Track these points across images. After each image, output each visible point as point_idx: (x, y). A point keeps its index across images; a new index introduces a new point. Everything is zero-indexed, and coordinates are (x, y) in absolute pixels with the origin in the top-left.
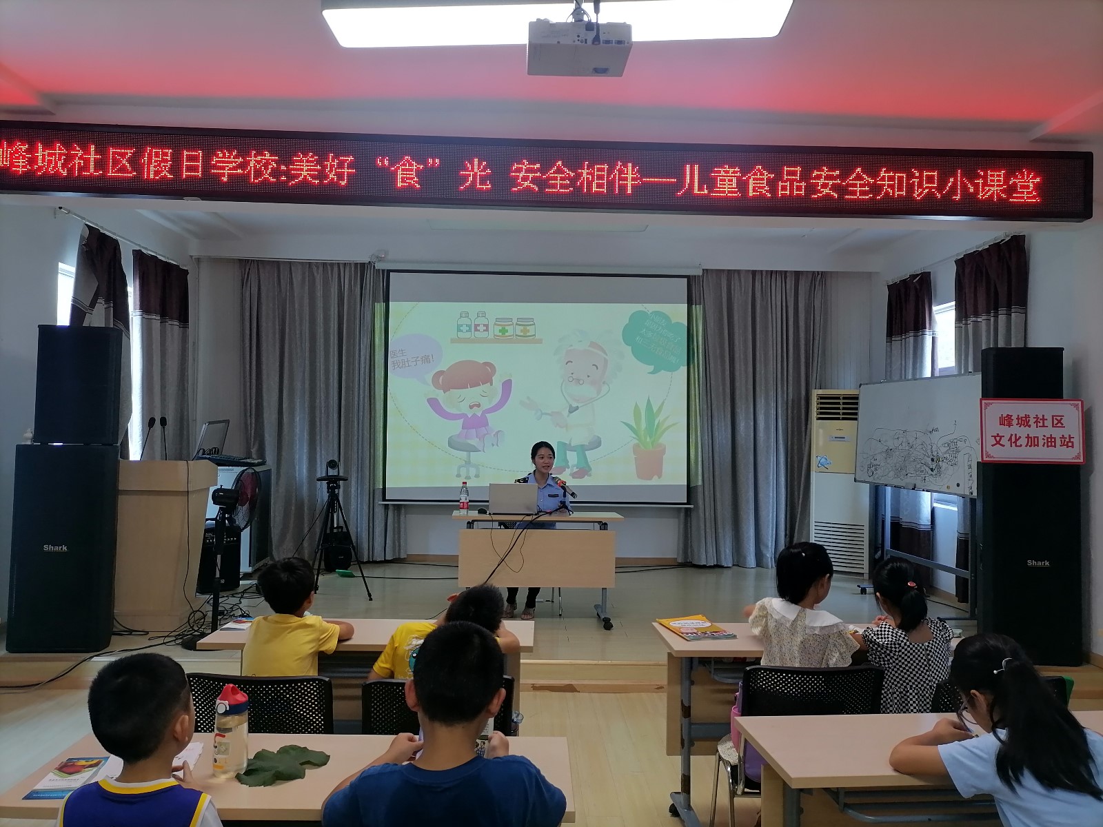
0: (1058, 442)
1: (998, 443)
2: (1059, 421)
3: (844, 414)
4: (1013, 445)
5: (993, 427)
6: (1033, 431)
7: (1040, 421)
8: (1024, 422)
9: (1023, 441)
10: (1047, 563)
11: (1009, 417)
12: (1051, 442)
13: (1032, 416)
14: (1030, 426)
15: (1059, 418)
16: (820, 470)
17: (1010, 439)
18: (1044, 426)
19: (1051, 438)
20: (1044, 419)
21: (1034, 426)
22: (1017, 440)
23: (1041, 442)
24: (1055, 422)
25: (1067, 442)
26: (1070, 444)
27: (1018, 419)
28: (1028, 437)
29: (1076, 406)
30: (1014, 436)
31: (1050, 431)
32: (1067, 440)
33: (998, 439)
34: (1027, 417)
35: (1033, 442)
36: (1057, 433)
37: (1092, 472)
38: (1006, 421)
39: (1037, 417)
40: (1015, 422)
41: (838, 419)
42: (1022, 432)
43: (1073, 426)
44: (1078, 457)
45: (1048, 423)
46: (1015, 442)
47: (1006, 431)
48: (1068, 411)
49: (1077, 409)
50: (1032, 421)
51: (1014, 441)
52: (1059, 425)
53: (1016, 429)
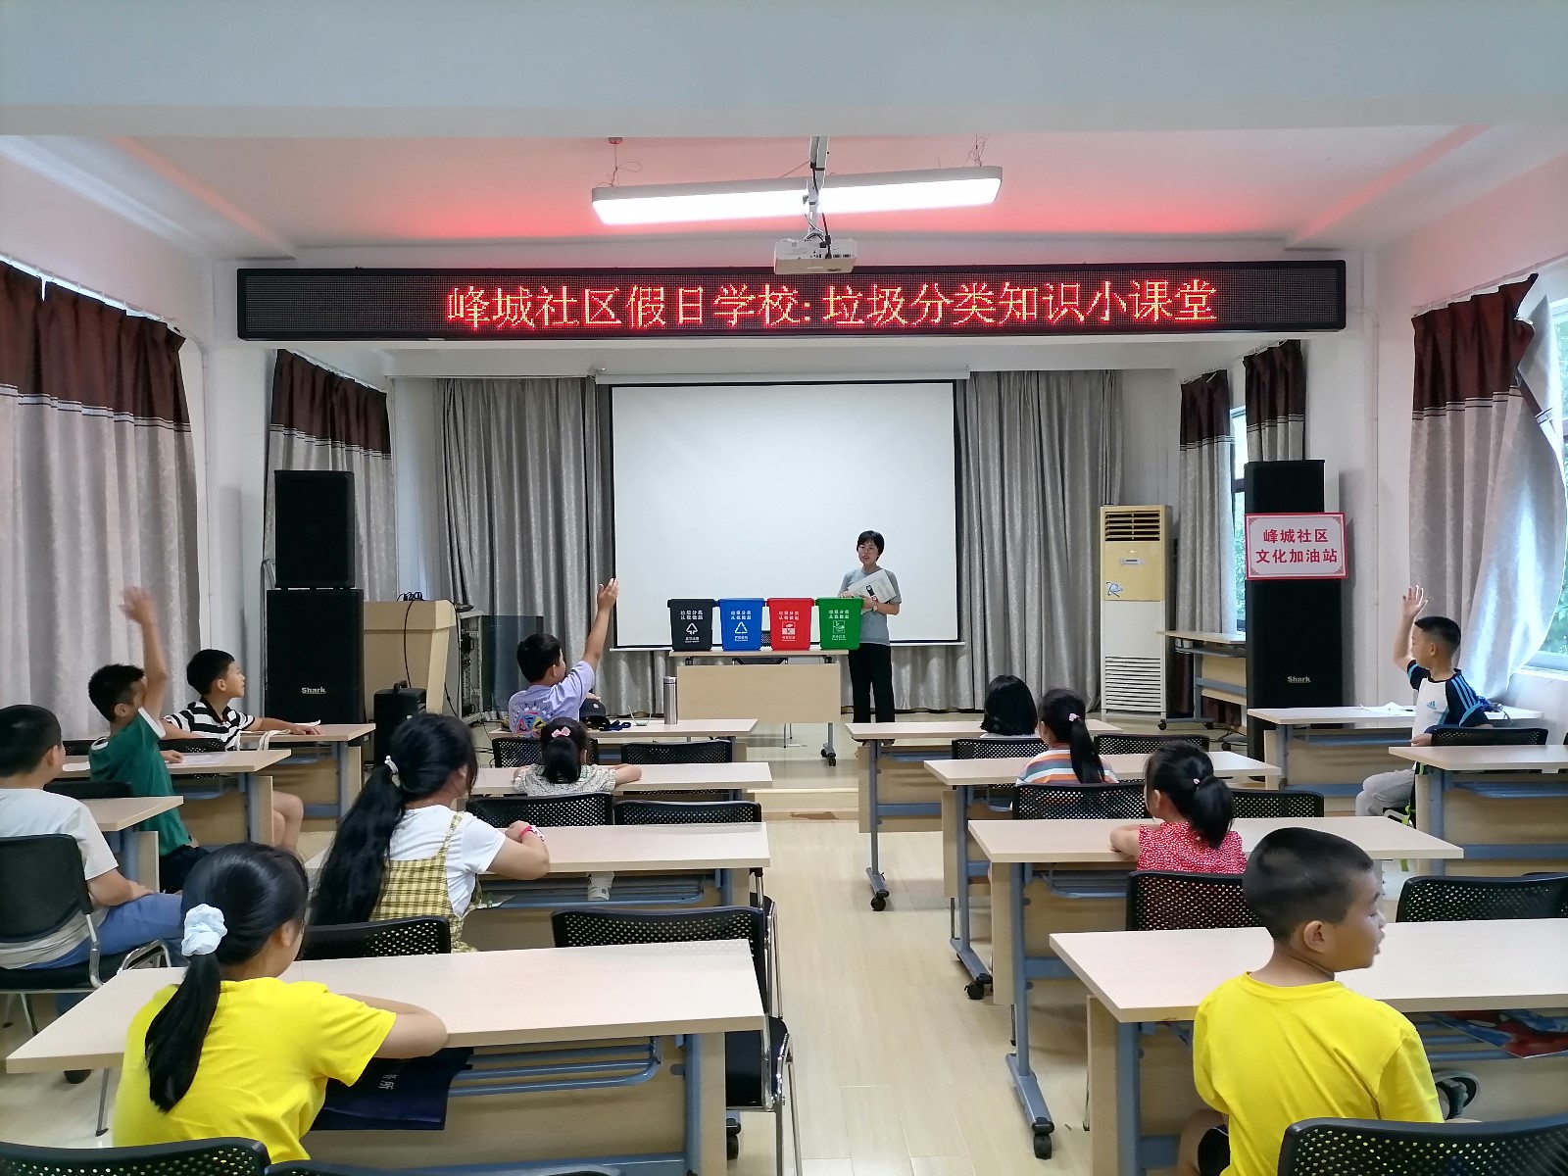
0: (1322, 557)
1: (1263, 559)
2: (1322, 535)
3: (1136, 533)
4: (1278, 561)
5: (1259, 544)
6: (1298, 546)
7: (1304, 536)
8: (1288, 536)
9: (1287, 557)
10: (1308, 679)
11: (1273, 532)
12: (1315, 557)
13: (1296, 530)
14: (1294, 541)
15: (1322, 532)
16: (1108, 597)
17: (1275, 555)
18: (1307, 541)
19: (1315, 552)
20: (1307, 534)
21: (1297, 540)
22: (1281, 556)
23: (1305, 557)
24: (1319, 536)
25: (1330, 557)
26: (1333, 558)
27: (1282, 534)
28: (1292, 552)
29: (1338, 519)
30: (1278, 552)
31: (1313, 546)
32: (1330, 554)
33: (1263, 555)
34: (1291, 531)
35: (1297, 557)
36: (1320, 547)
37: (1354, 585)
38: (1270, 536)
39: (1301, 532)
40: (1279, 537)
41: (1130, 539)
42: (1287, 547)
43: (1335, 541)
44: (1340, 571)
45: (1312, 537)
46: (1280, 558)
47: (1270, 547)
48: (1328, 524)
49: (1339, 522)
50: (1296, 535)
51: (1279, 556)
52: (1322, 539)
53: (1280, 545)
